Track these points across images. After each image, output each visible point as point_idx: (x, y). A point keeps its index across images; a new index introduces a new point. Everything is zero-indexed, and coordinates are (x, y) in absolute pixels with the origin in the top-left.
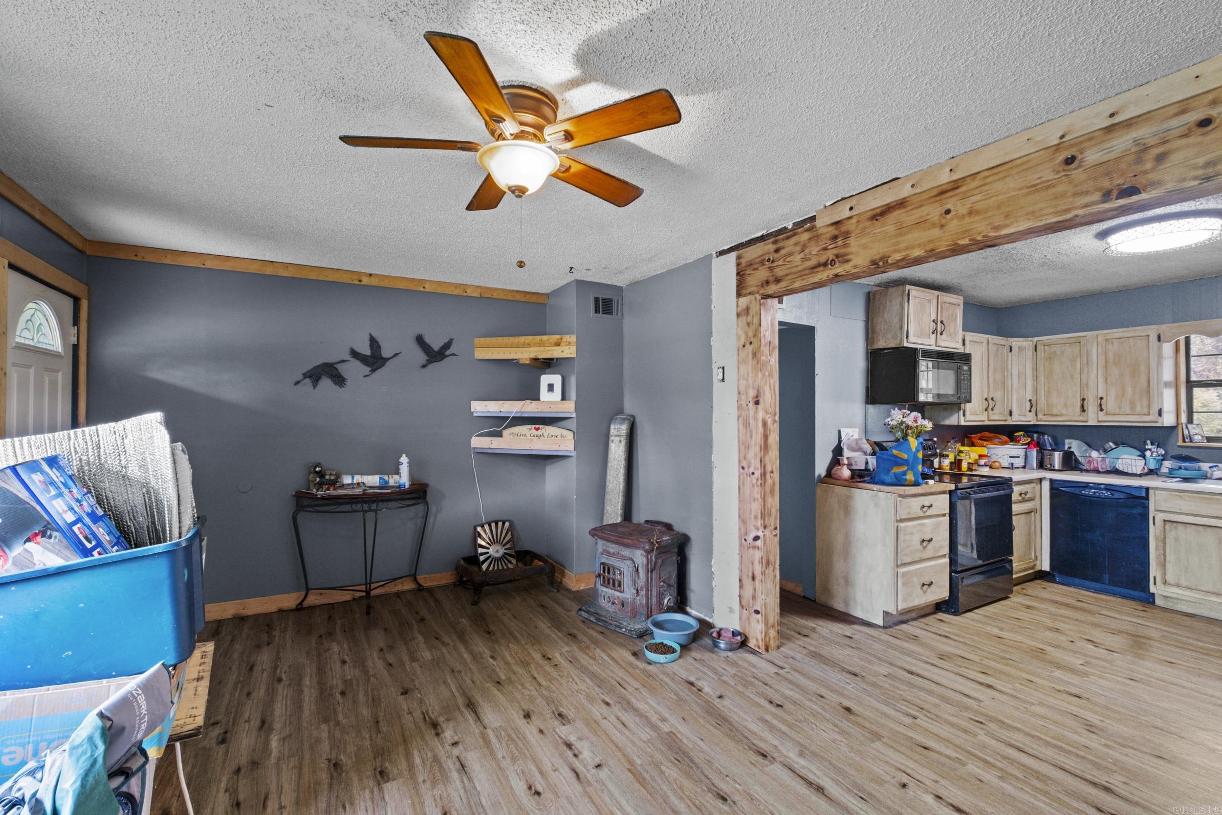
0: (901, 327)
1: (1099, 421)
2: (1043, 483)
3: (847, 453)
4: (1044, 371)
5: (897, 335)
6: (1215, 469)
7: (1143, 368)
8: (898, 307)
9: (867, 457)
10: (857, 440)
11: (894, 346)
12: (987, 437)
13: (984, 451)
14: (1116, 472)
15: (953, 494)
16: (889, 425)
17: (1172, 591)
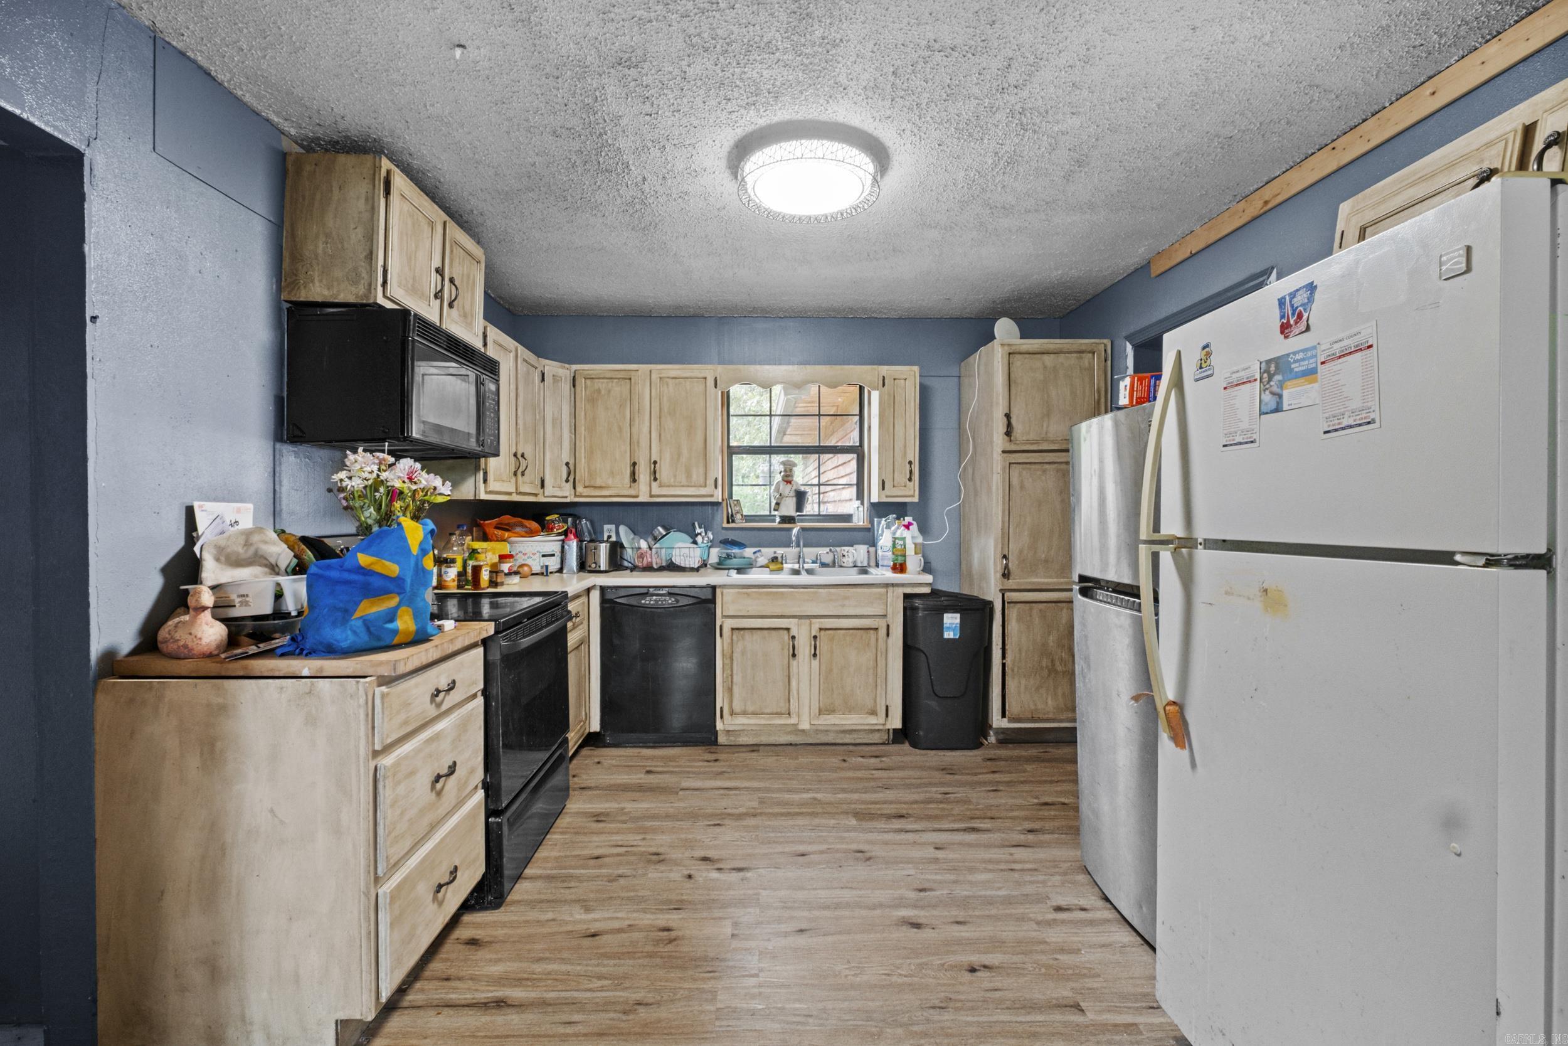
0: (370, 256)
1: (651, 496)
2: (591, 594)
3: (212, 572)
4: (585, 418)
5: (359, 275)
6: (758, 554)
7: (700, 422)
8: (361, 205)
9: (280, 579)
10: (248, 534)
11: (351, 299)
12: (508, 524)
13: (505, 548)
14: (672, 567)
15: (489, 643)
16: (342, 490)
17: (741, 720)
